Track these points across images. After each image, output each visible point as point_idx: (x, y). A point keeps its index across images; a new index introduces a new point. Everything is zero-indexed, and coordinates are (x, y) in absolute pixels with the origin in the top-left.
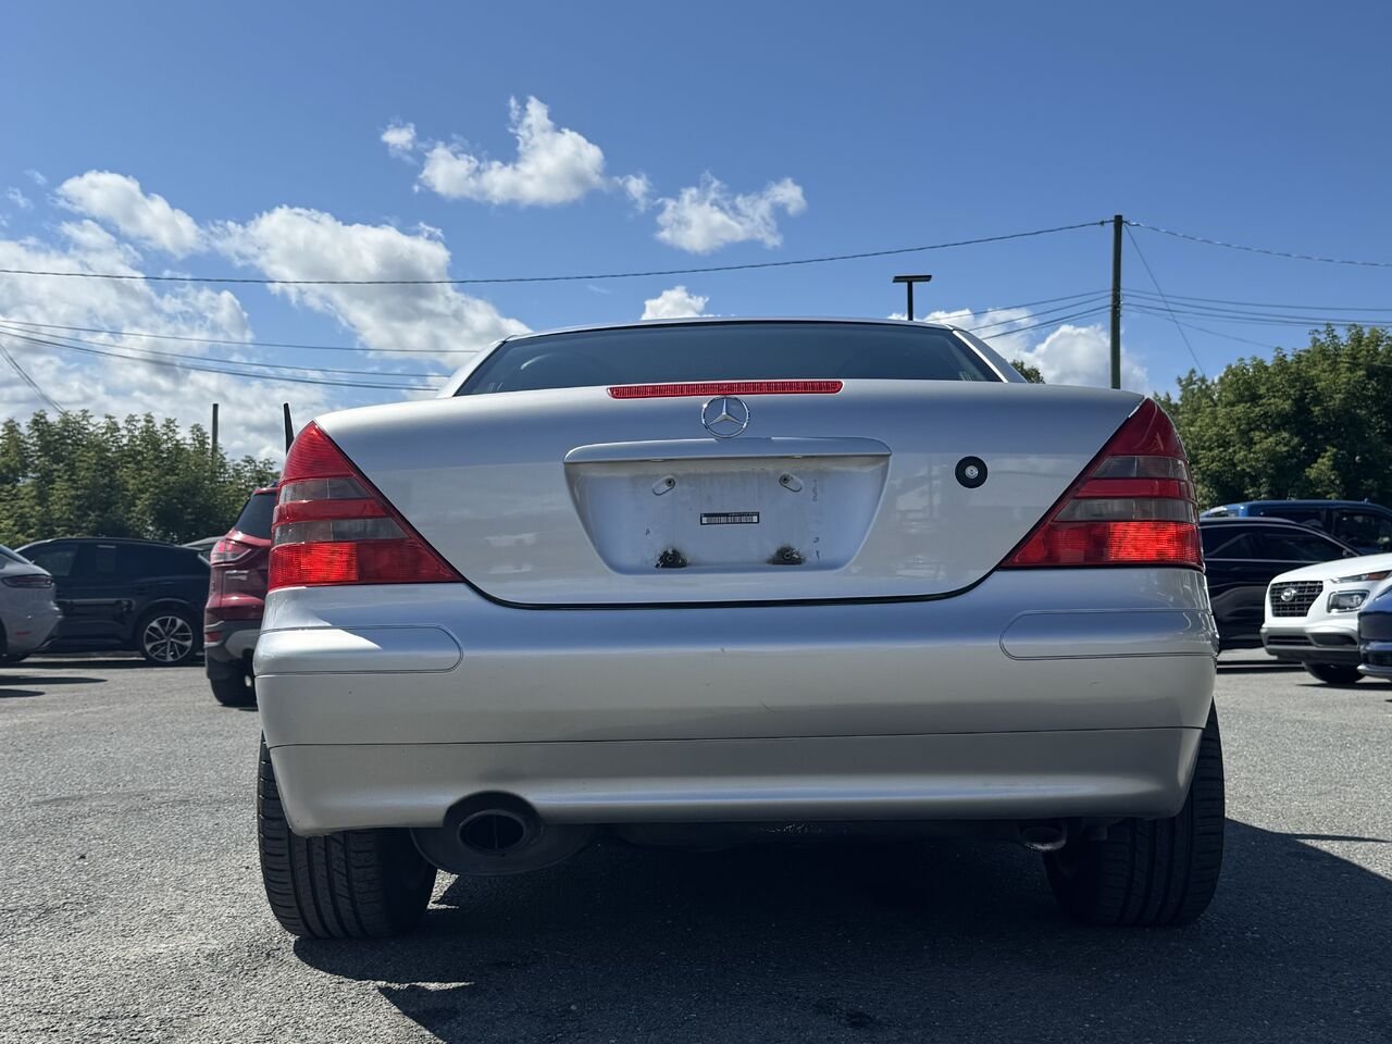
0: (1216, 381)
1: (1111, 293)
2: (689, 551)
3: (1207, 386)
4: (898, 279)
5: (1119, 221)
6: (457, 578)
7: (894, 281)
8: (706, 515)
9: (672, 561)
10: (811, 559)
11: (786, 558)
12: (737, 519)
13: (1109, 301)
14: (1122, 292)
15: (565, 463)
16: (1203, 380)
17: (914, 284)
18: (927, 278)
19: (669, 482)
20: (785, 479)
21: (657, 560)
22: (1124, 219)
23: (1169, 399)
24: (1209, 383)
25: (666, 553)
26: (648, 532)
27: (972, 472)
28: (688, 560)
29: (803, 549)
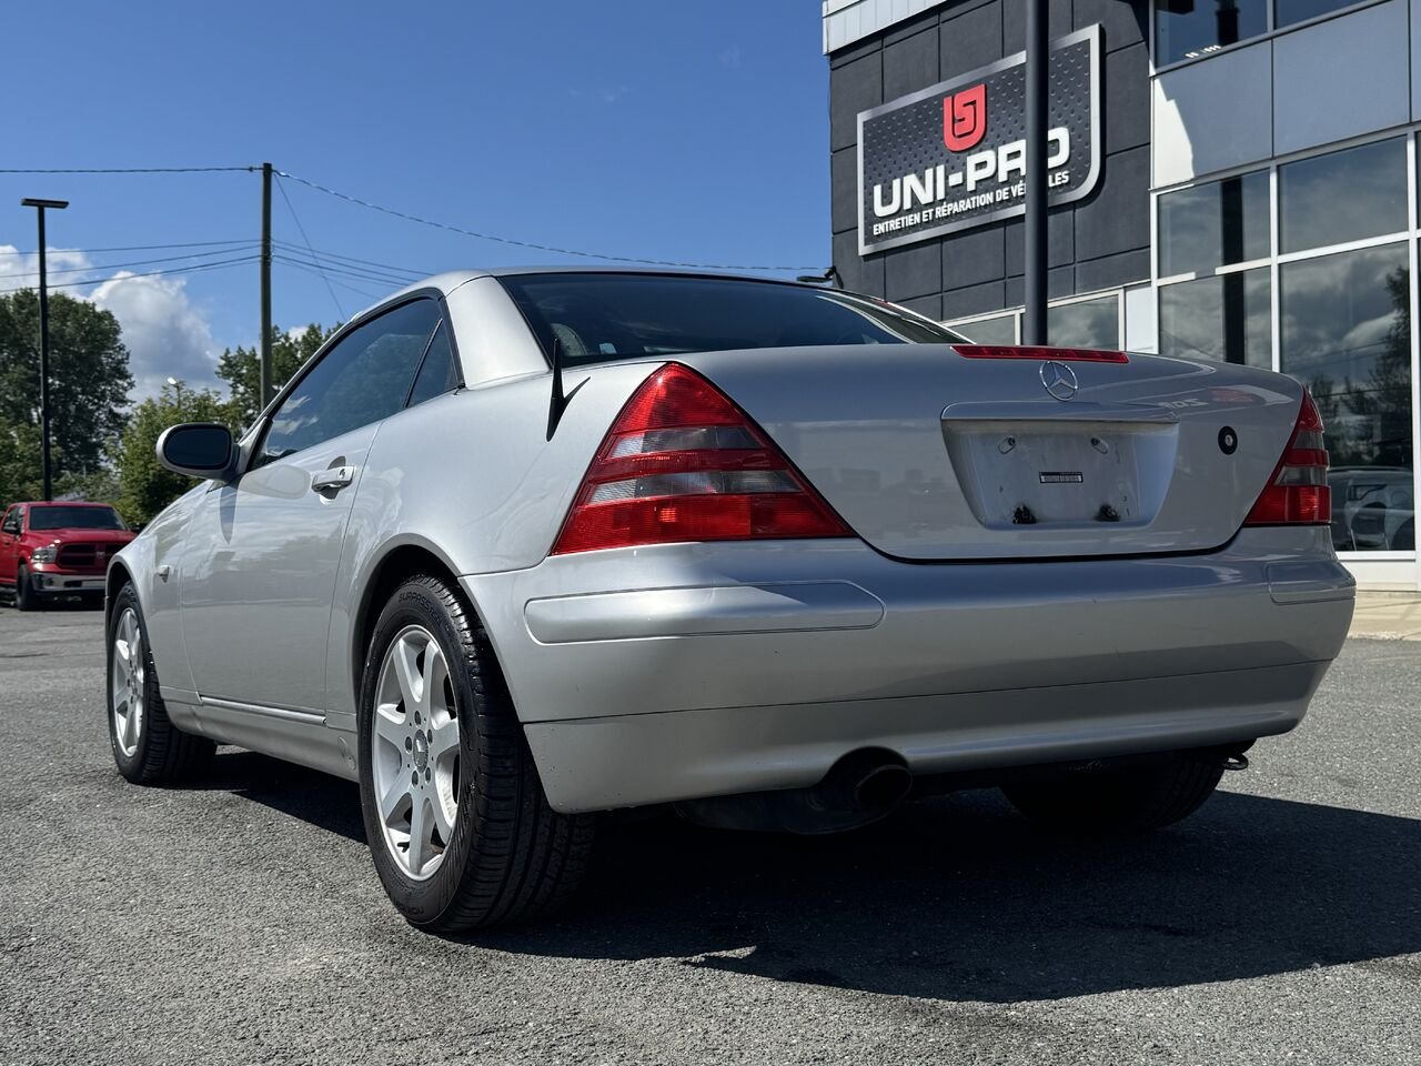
0: (300, 340)
1: (260, 243)
2: (1037, 510)
3: (291, 344)
4: (28, 202)
5: (267, 170)
6: (849, 533)
7: (24, 204)
8: (1044, 474)
9: (1024, 517)
10: (1124, 516)
11: (1106, 515)
12: (1068, 478)
13: (259, 251)
14: (272, 243)
15: (942, 421)
16: (287, 338)
17: (47, 211)
18: (63, 205)
19: (1011, 442)
20: (1095, 442)
21: (1011, 517)
22: (273, 168)
24: (292, 341)
25: (1018, 509)
26: (1001, 489)
27: (1229, 440)
28: (1037, 517)
29: (1116, 506)
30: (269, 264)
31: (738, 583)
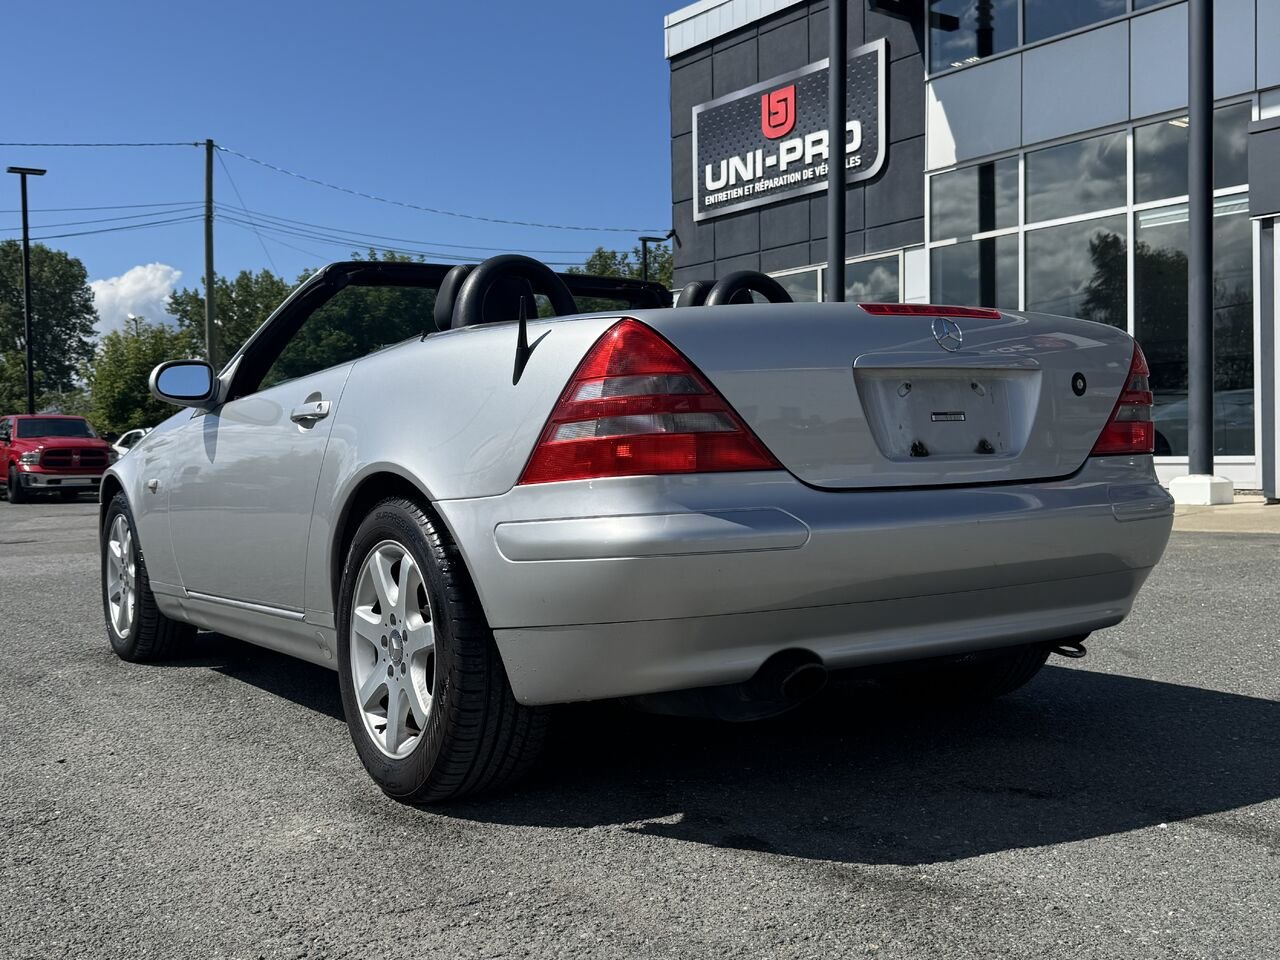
0: (234, 283)
1: (204, 204)
2: (930, 443)
3: (227, 286)
4: (12, 170)
5: (210, 145)
6: (778, 466)
7: (9, 172)
8: (934, 414)
9: (919, 451)
10: (998, 449)
11: (984, 448)
12: (953, 417)
13: (203, 211)
14: (214, 204)
15: (854, 369)
16: (224, 281)
17: (28, 176)
18: (42, 172)
19: (908, 386)
20: (974, 386)
21: (909, 451)
22: (215, 143)
23: (197, 295)
24: (228, 284)
25: (914, 444)
26: (901, 427)
27: (1080, 384)
28: (929, 450)
29: (993, 441)
30: (211, 221)
31: (687, 510)
